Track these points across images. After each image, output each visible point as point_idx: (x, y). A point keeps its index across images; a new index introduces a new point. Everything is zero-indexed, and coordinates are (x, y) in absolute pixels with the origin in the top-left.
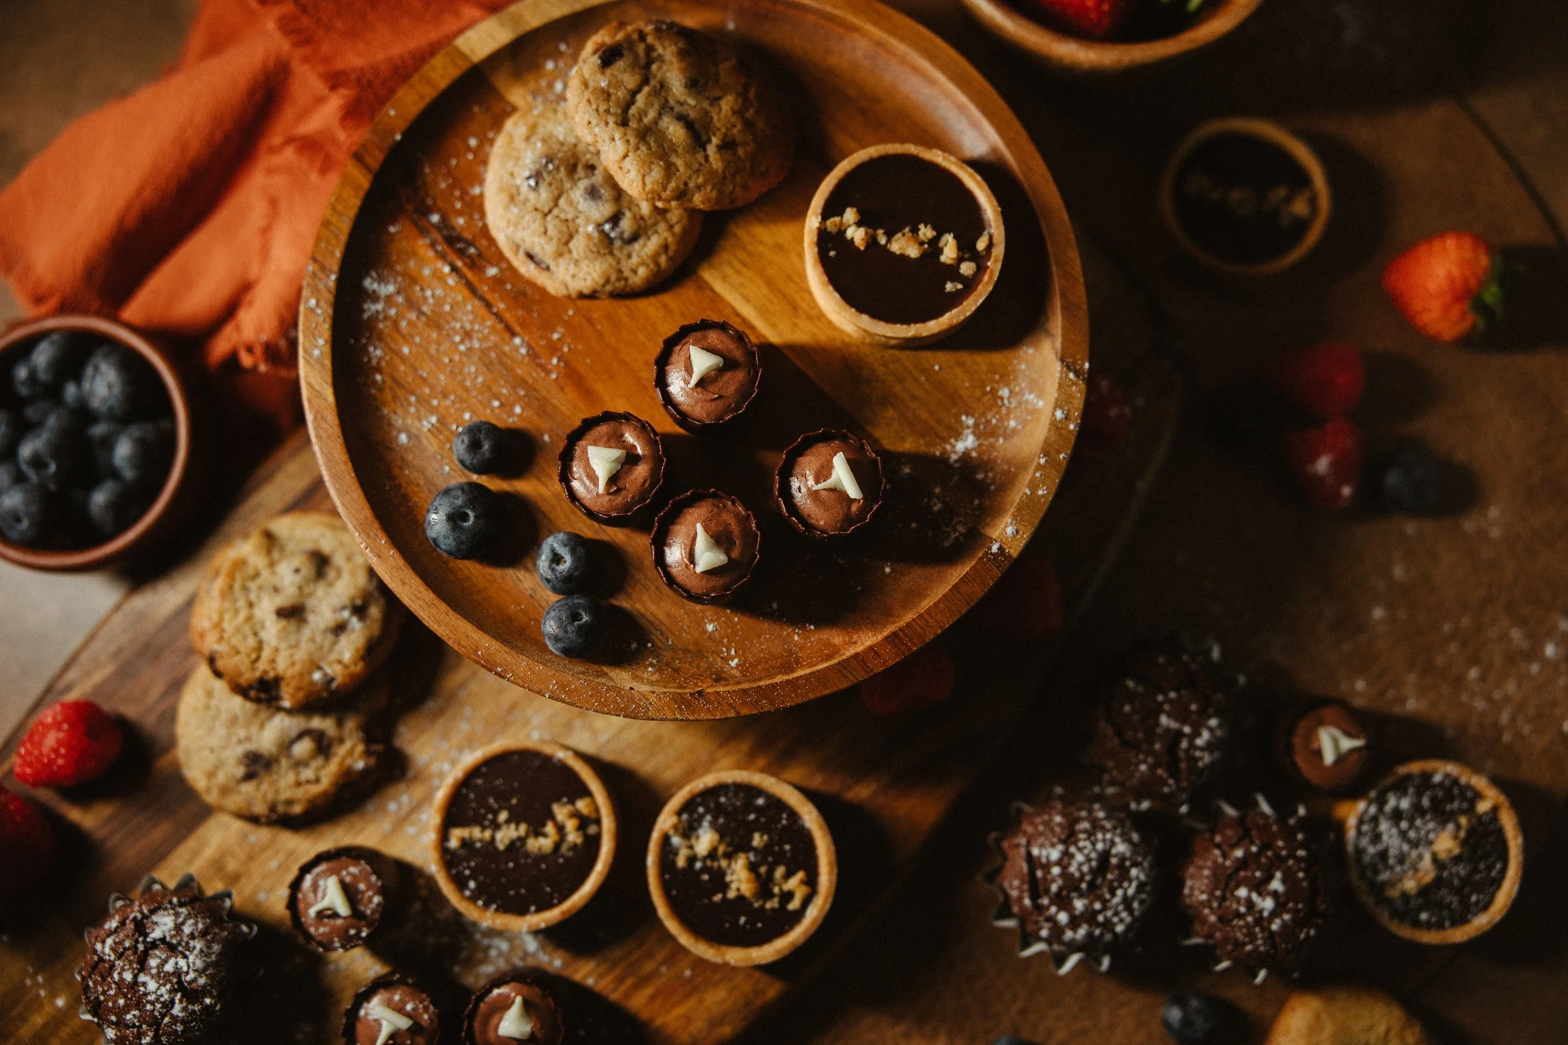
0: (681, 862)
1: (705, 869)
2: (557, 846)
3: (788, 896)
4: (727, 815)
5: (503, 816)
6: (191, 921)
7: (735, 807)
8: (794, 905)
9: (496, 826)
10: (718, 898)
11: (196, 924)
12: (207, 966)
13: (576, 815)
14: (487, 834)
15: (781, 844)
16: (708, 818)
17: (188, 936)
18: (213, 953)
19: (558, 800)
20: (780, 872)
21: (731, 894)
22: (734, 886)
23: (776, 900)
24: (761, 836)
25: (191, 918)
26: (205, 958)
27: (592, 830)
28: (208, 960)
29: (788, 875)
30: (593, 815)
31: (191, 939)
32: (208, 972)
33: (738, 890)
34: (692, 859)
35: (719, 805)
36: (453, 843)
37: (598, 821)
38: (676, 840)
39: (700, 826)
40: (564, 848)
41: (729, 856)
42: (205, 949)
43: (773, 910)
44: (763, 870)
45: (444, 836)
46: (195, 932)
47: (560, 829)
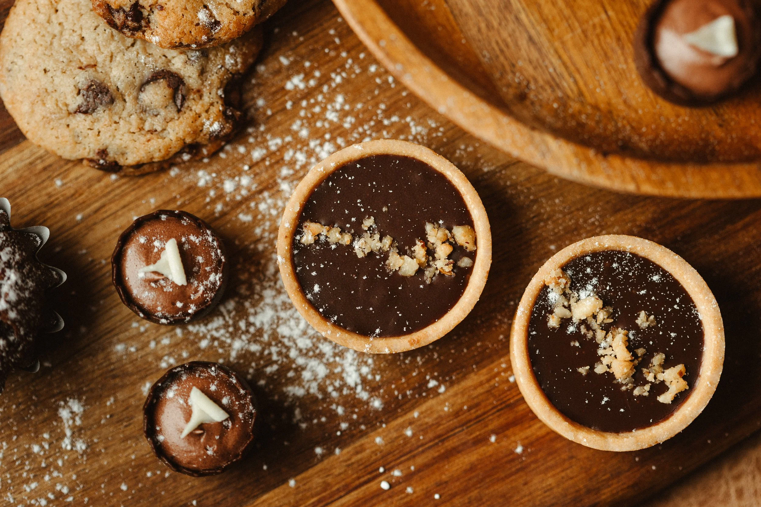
0: (553, 322)
1: (577, 336)
2: (420, 271)
3: (661, 388)
4: (615, 282)
5: (368, 223)
6: (8, 249)
7: (626, 276)
8: (665, 398)
9: (358, 233)
10: (583, 370)
11: (14, 253)
12: (20, 301)
13: (450, 241)
14: (346, 239)
15: (667, 329)
16: (594, 281)
17: (5, 263)
18: (27, 289)
19: (434, 221)
20: (658, 359)
21: (600, 369)
22: (605, 361)
23: (647, 387)
24: (648, 316)
25: (8, 246)
26: (19, 292)
27: (465, 262)
28: (22, 295)
29: (666, 365)
30: (470, 247)
31: (7, 267)
32: (19, 307)
33: (609, 367)
34: (565, 322)
35: (609, 270)
36: (308, 238)
37: (473, 255)
38: (554, 296)
39: (584, 286)
40: (428, 273)
41: (606, 328)
42: (20, 282)
43: (640, 397)
44: (640, 352)
45: (298, 230)
46: (11, 261)
47: (430, 253)
